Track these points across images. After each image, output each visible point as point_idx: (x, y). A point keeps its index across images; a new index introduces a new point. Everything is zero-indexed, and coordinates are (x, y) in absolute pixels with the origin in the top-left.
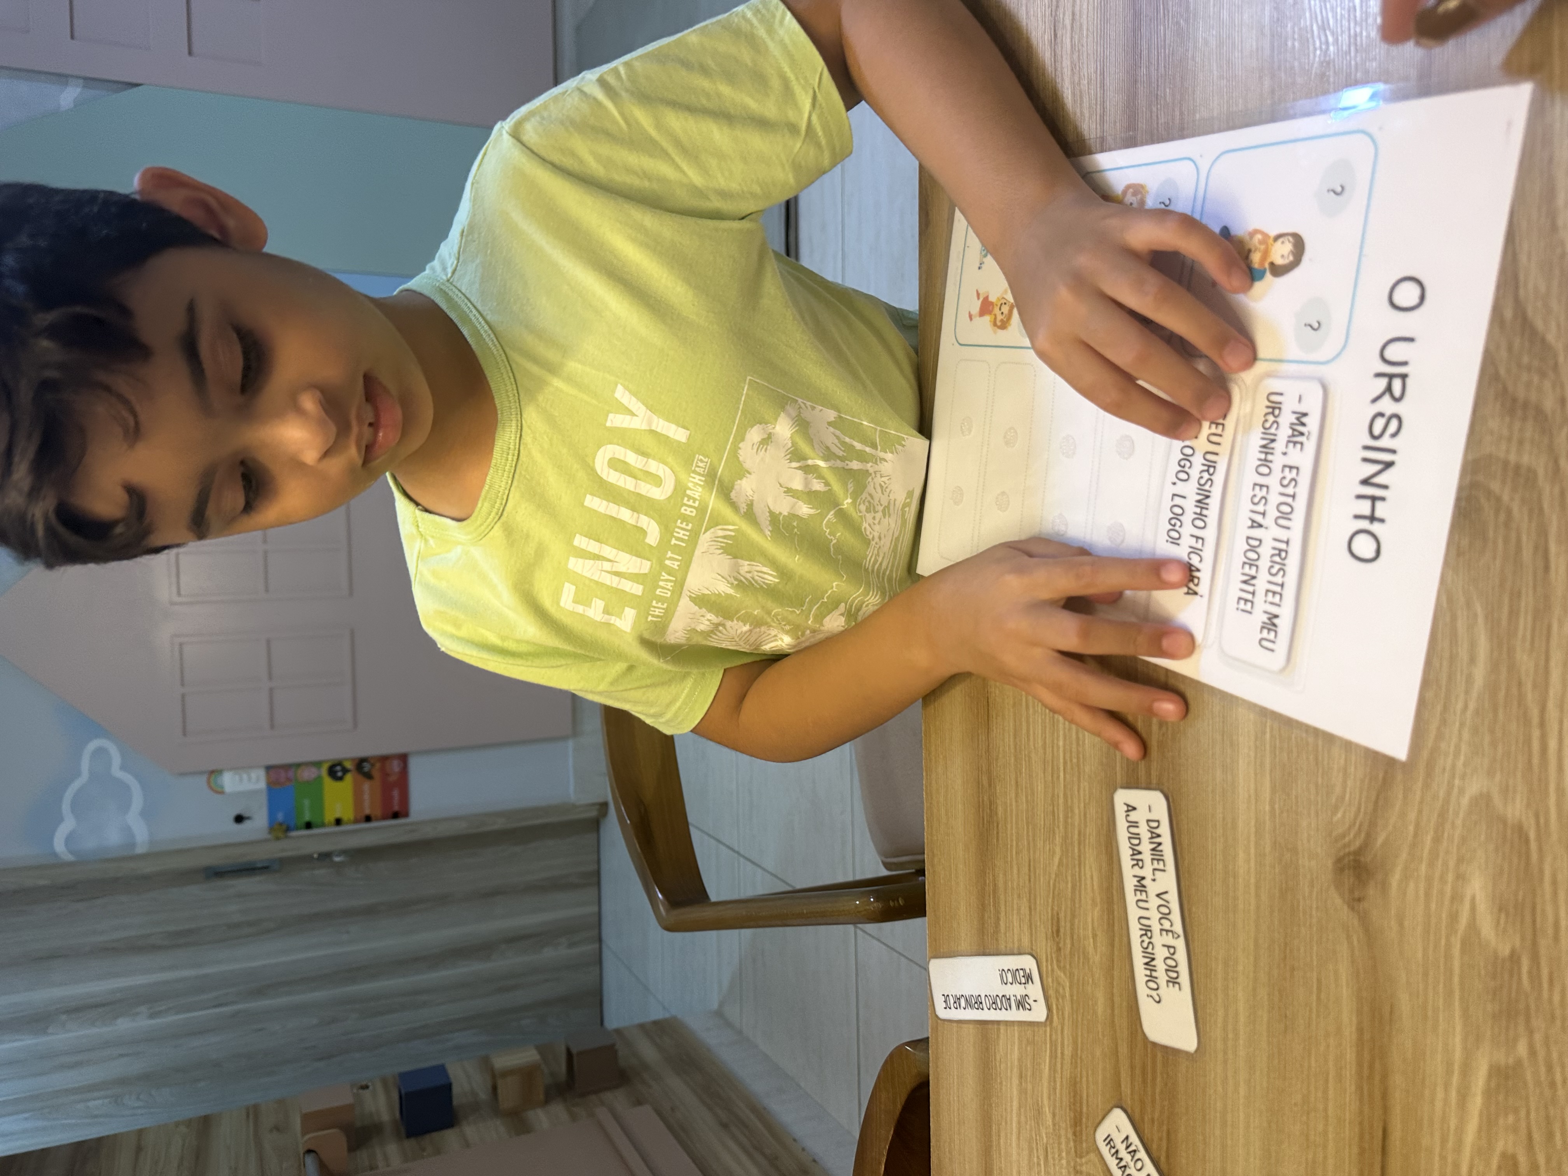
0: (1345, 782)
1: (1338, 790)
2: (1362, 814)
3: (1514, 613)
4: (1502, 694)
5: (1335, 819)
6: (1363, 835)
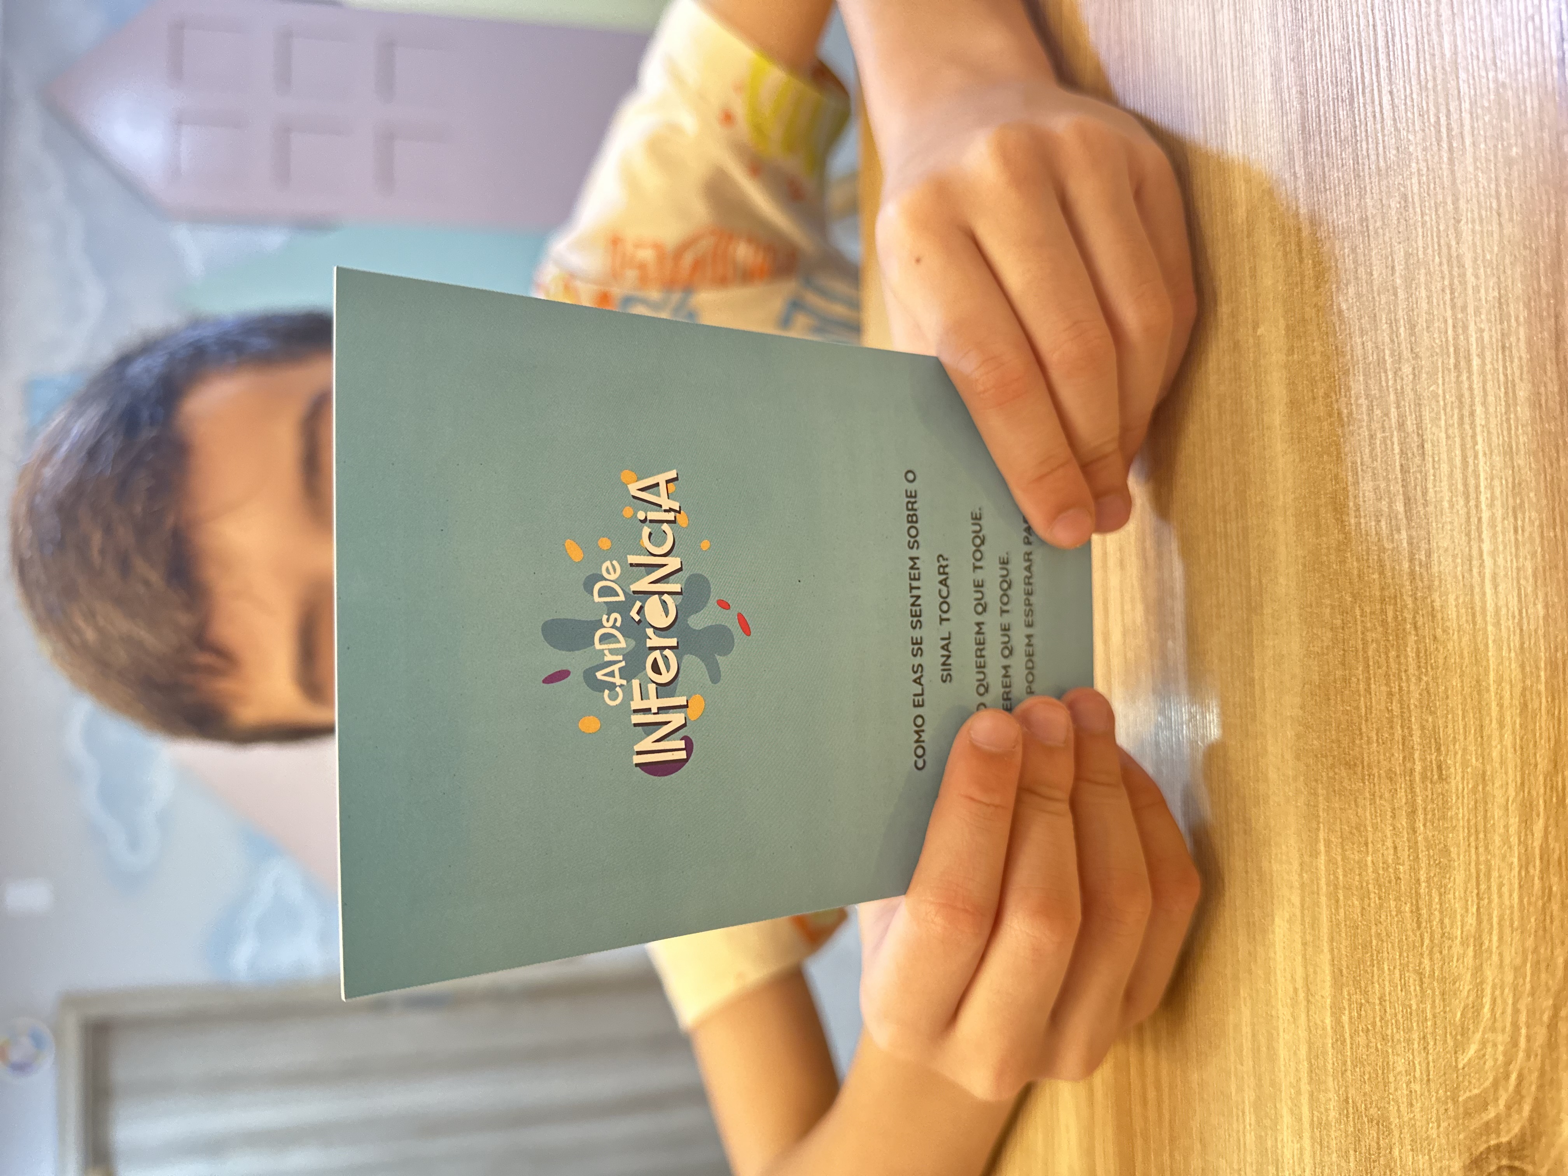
0: (1478, 970)
1: (1466, 986)
2: (1521, 1055)
5: (1463, 1060)
6: (1527, 1108)
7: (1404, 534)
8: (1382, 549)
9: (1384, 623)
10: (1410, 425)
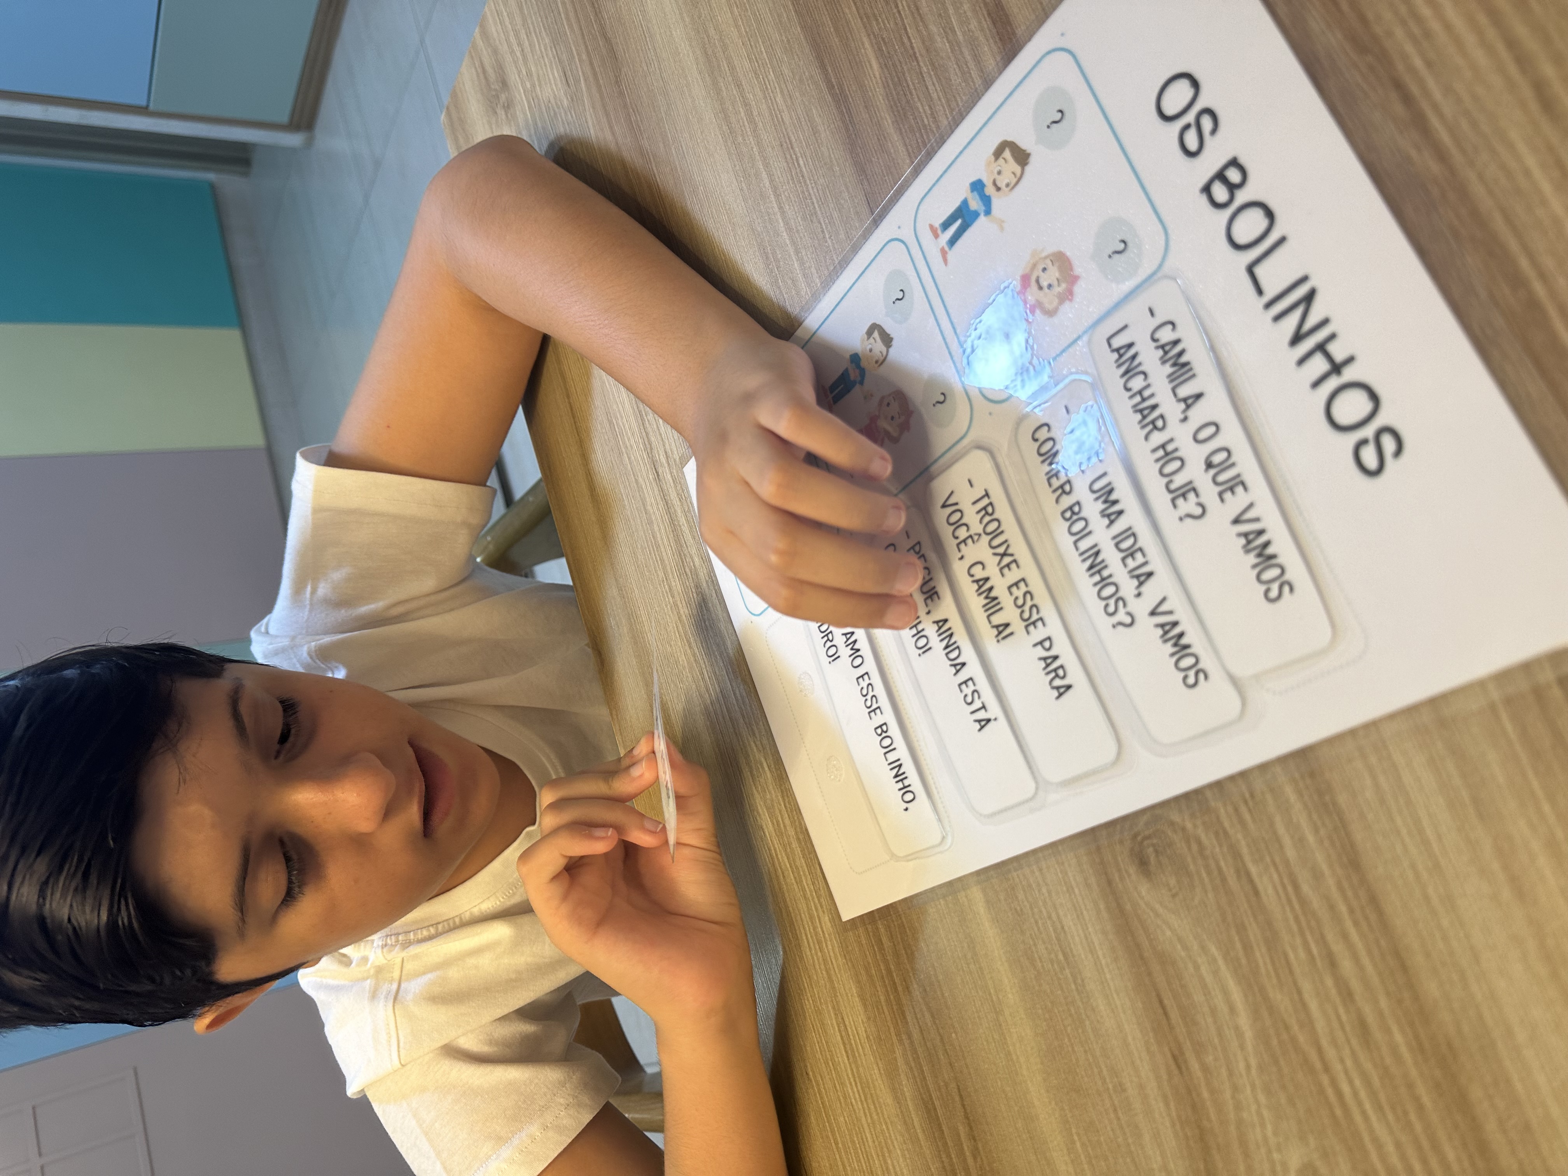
3: (1247, 948)
4: (1275, 1042)
7: (1067, 971)
8: (1059, 979)
9: (1071, 1015)
10: (1054, 915)
